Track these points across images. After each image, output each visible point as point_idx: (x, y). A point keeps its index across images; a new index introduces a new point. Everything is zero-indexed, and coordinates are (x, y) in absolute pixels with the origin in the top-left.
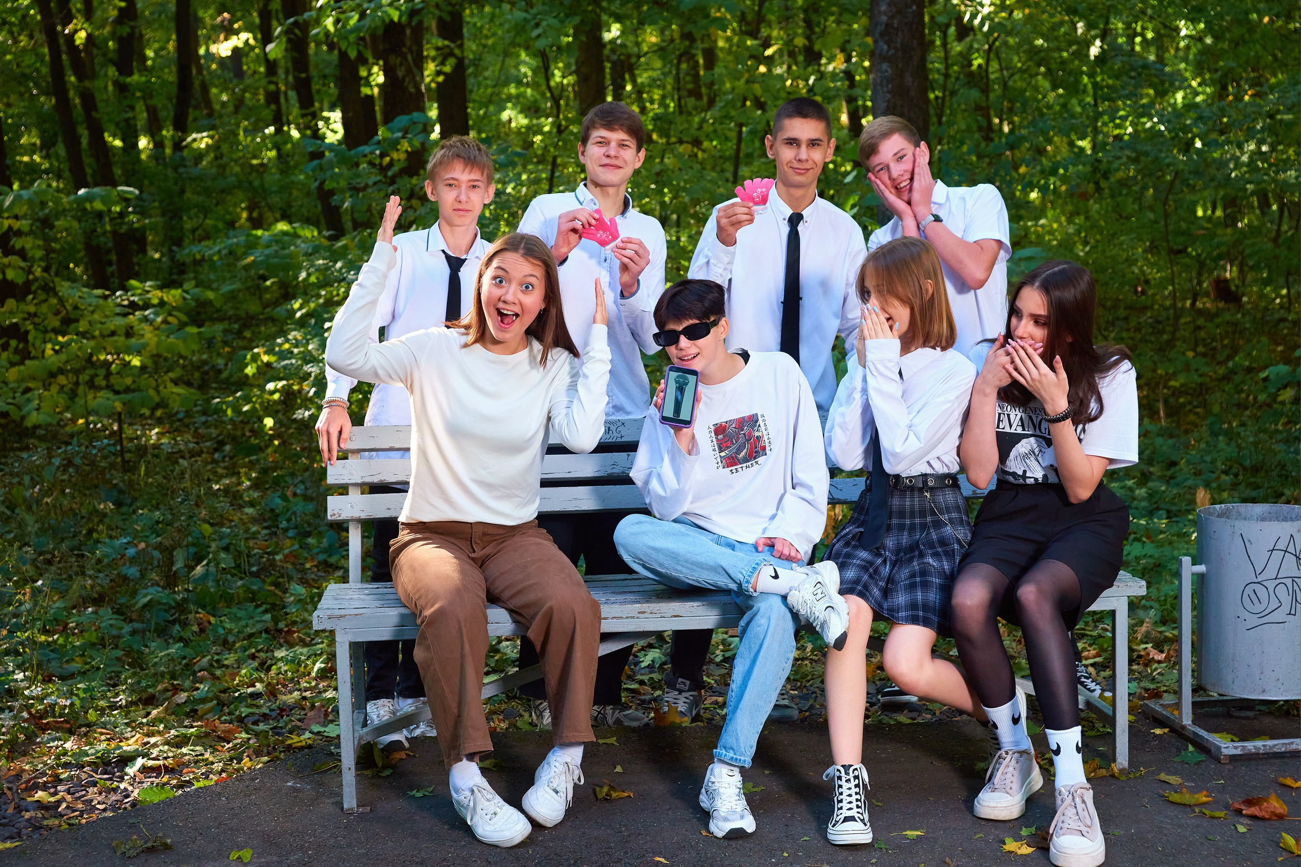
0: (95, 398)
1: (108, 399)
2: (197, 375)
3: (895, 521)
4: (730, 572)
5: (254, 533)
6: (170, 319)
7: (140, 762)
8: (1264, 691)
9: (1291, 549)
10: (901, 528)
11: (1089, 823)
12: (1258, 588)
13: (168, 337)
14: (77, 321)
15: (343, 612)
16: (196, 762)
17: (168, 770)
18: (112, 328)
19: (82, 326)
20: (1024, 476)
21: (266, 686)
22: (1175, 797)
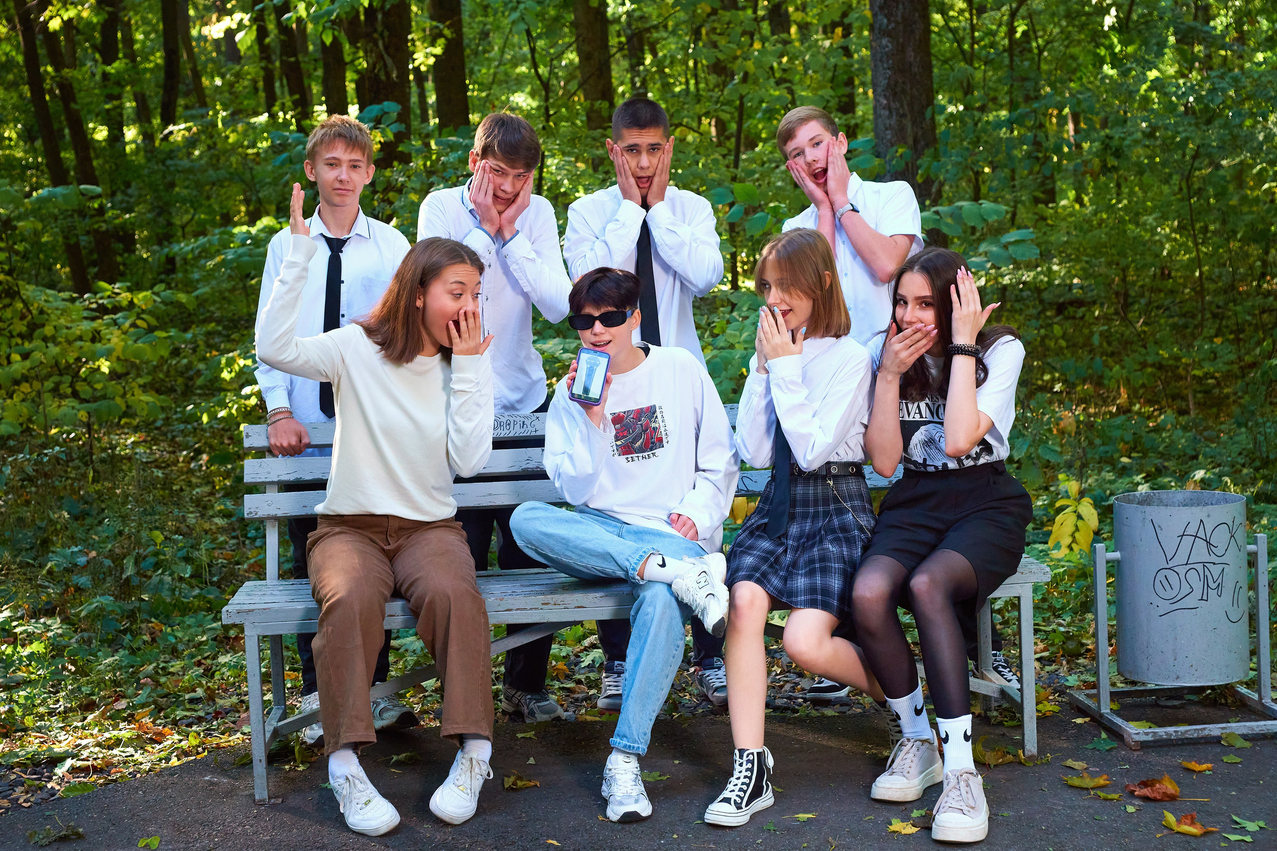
0: (59, 406)
1: (73, 408)
2: (180, 380)
3: (799, 510)
4: (617, 559)
5: (222, 543)
6: (139, 322)
7: (69, 762)
8: (1178, 678)
9: (1201, 534)
10: (805, 516)
11: (972, 804)
12: (1169, 573)
13: (135, 341)
14: (43, 326)
15: (252, 607)
16: (125, 763)
17: (96, 770)
18: (78, 333)
19: (48, 330)
20: (925, 464)
21: (205, 691)
22: (1076, 782)
